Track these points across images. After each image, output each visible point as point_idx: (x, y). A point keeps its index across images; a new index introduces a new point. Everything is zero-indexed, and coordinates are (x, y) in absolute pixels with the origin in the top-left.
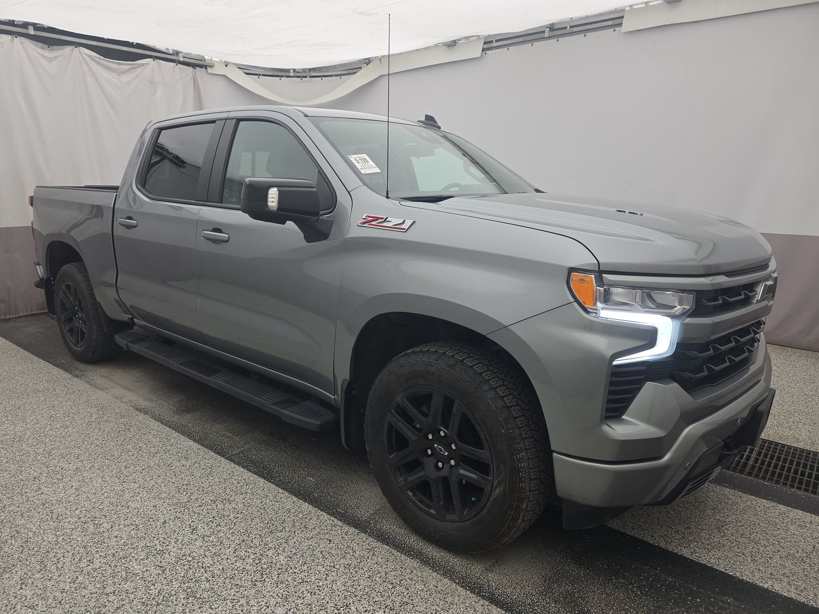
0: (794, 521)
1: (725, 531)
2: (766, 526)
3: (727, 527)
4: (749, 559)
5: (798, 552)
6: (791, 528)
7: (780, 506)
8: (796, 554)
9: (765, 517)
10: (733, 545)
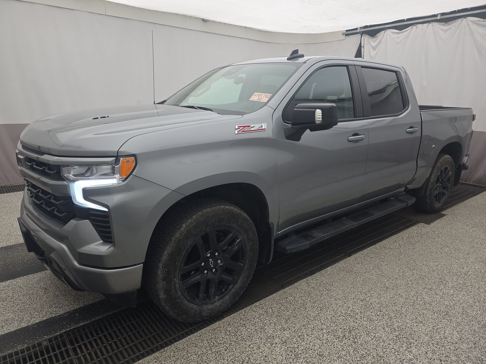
0: (12, 321)
1: (42, 290)
2: (25, 307)
3: (43, 292)
4: (22, 286)
5: (2, 305)
6: (12, 315)
7: (26, 325)
8: (3, 303)
9: (29, 311)
10: (33, 287)
